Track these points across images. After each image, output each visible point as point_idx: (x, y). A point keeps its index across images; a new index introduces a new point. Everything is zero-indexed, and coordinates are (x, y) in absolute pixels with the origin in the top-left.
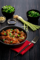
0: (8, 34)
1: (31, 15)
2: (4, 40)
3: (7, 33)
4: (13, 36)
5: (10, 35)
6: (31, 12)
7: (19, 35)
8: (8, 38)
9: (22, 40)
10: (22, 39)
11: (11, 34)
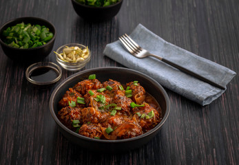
0: (92, 98)
1: (18, 40)
2: (76, 121)
3: (89, 96)
4: (112, 108)
5: (100, 102)
6: (13, 28)
7: (133, 105)
8: (91, 114)
9: (148, 122)
10: (145, 118)
11: (104, 99)
